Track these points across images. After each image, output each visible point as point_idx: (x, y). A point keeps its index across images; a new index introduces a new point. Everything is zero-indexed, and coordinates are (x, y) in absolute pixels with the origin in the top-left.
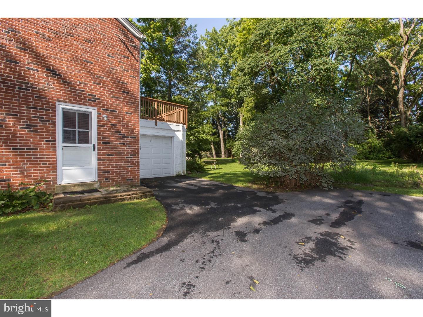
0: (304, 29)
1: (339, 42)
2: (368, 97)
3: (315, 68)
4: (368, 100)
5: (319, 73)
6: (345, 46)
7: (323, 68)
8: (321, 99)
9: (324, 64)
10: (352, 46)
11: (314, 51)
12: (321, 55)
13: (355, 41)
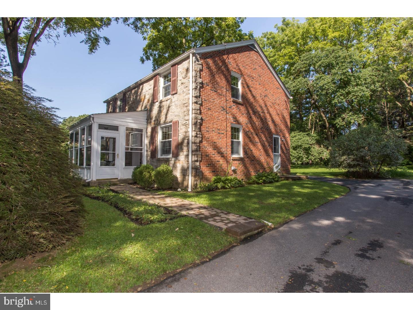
0: (344, 66)
1: (371, 76)
2: (386, 109)
3: (353, 93)
4: (387, 112)
5: (356, 98)
6: (376, 79)
7: (360, 95)
8: (357, 116)
9: (360, 91)
10: (381, 80)
11: (352, 81)
12: (357, 85)
13: (382, 76)
